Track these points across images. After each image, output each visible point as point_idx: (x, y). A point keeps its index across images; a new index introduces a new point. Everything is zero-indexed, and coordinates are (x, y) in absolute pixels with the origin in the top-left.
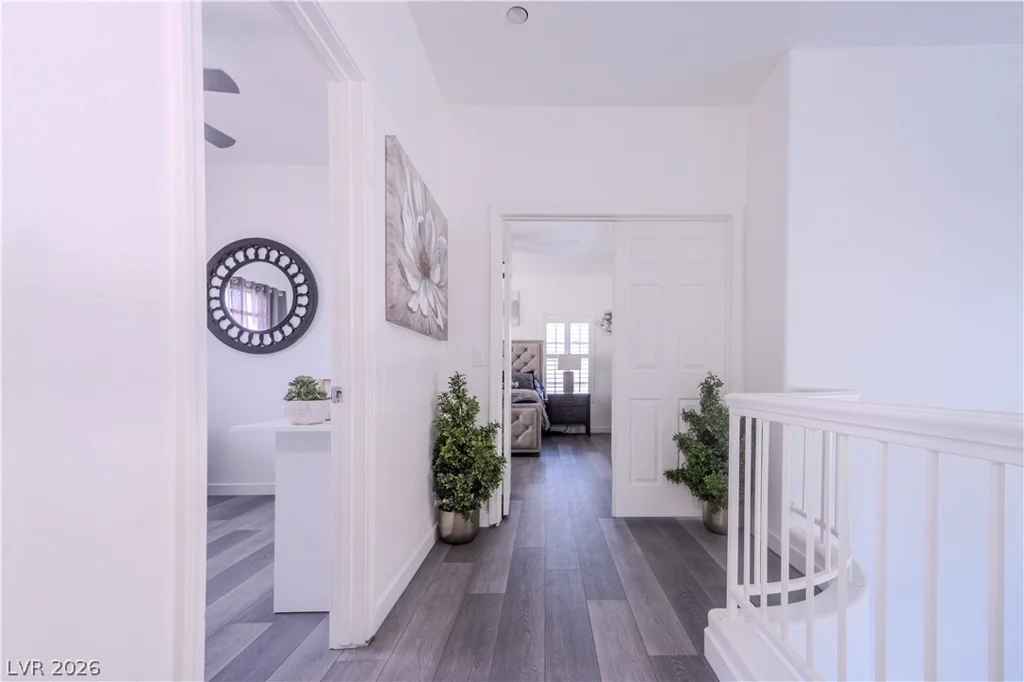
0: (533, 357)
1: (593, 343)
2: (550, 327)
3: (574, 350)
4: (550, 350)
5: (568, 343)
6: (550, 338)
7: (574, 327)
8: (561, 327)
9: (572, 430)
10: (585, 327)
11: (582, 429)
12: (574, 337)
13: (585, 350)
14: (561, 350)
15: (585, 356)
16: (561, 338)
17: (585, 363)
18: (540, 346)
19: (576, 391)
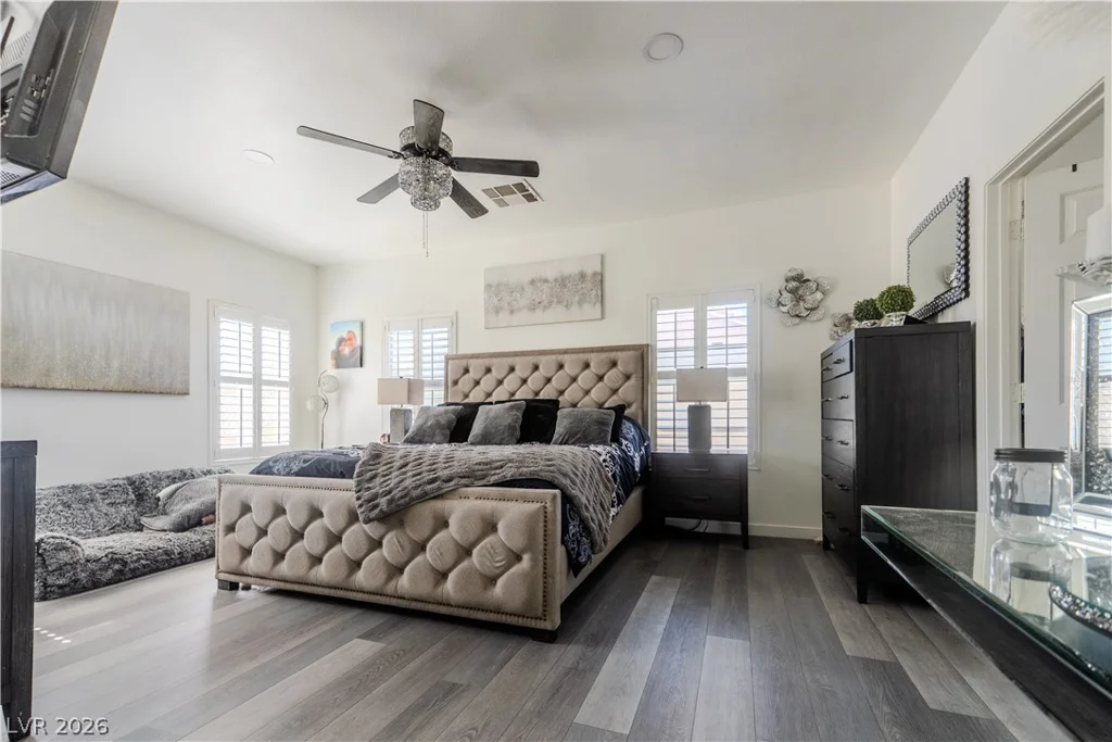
0: (628, 377)
1: (757, 344)
2: (664, 318)
3: (714, 360)
4: (663, 363)
5: (700, 347)
6: (663, 339)
7: (715, 313)
8: (687, 315)
9: (712, 526)
10: (739, 312)
11: (734, 528)
12: (714, 335)
13: (740, 359)
14: (687, 362)
15: (738, 373)
16: (687, 339)
17: (738, 388)
18: (642, 356)
19: (718, 445)
